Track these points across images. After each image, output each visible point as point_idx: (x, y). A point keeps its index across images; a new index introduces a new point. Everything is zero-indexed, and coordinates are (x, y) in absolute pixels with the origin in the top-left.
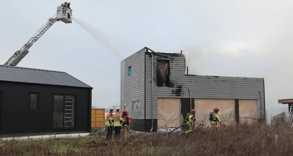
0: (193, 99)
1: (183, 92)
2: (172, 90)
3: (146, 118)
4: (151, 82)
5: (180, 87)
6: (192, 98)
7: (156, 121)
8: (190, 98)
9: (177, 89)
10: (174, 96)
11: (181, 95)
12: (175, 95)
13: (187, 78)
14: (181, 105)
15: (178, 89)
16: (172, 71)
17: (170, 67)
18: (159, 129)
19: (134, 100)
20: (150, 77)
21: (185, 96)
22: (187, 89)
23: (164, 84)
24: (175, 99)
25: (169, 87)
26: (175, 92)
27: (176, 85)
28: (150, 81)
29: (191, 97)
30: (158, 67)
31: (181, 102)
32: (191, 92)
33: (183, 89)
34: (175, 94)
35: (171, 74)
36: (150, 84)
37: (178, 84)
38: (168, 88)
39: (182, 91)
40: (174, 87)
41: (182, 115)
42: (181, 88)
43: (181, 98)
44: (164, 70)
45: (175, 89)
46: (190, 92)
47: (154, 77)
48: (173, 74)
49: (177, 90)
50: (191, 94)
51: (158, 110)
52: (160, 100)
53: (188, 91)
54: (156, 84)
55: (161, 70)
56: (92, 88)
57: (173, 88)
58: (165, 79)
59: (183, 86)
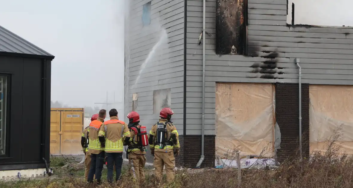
0: (306, 87)
1: (282, 68)
2: (252, 64)
3: (188, 133)
4: (200, 43)
5: (274, 55)
6: (302, 84)
7: (211, 140)
8: (298, 84)
9: (265, 60)
10: (258, 77)
11: (276, 75)
12: (260, 75)
13: (291, 33)
14: (274, 101)
15: (269, 59)
16: (253, 15)
17: (250, 5)
18: (218, 159)
19: (157, 88)
20: (198, 30)
21: (287, 79)
22: (292, 60)
23: (233, 47)
24: (260, 86)
25: (246, 55)
26: (260, 69)
27: (264, 52)
28: (197, 41)
29: (300, 80)
30: (217, 6)
31: (274, 92)
32: (300, 70)
33: (282, 61)
34: (261, 72)
35: (250, 22)
36: (199, 47)
37: (267, 49)
38: (241, 57)
39: (279, 65)
40: (257, 56)
41: (277, 126)
42: (276, 59)
43: (275, 84)
44: (234, 12)
45: (260, 60)
46: (298, 68)
47: (208, 32)
48: (257, 22)
49: (265, 62)
50: (300, 73)
51: (217, 112)
52: (221, 90)
53: (293, 66)
54: (212, 47)
55: (226, 13)
56: (53, 57)
57: (255, 58)
58: (234, 35)
59: (281, 54)
